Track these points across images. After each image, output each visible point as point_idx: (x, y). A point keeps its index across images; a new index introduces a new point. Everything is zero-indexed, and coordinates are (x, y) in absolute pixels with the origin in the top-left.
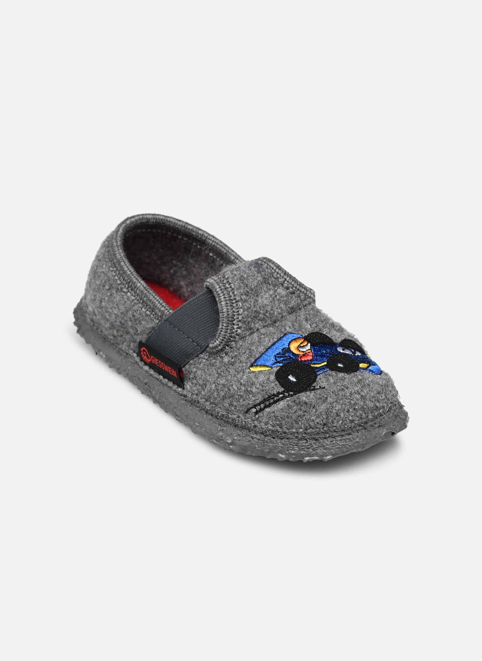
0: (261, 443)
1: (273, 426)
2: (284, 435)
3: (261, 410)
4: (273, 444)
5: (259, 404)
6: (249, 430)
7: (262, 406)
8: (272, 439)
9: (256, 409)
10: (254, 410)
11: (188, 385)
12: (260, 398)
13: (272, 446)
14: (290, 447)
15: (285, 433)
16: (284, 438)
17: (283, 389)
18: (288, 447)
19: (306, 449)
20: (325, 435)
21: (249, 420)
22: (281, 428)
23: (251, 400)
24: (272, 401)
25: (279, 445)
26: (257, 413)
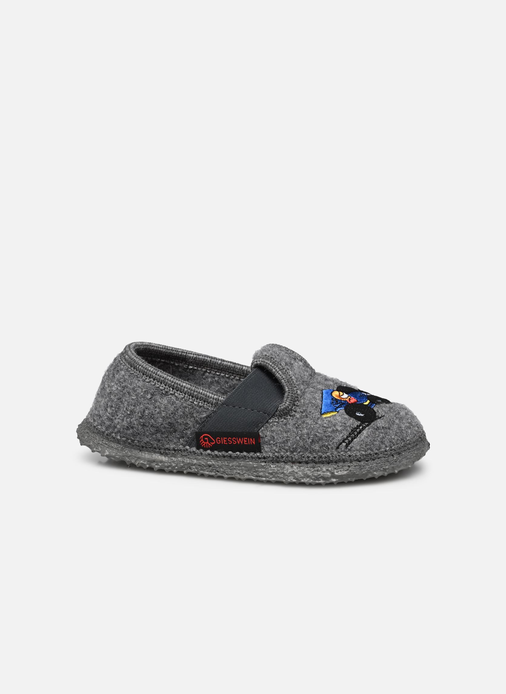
0: (358, 468)
1: (366, 451)
2: (375, 456)
3: (350, 442)
4: (369, 465)
5: (347, 438)
6: (344, 461)
7: (350, 439)
8: (367, 463)
9: (346, 442)
10: (344, 444)
11: (266, 448)
12: (345, 434)
13: (369, 468)
14: (382, 464)
15: (376, 454)
16: (376, 459)
17: (359, 422)
18: (381, 465)
19: (394, 463)
20: (404, 448)
21: (342, 453)
22: (372, 450)
23: (339, 437)
24: (356, 433)
25: (373, 465)
26: (347, 446)
